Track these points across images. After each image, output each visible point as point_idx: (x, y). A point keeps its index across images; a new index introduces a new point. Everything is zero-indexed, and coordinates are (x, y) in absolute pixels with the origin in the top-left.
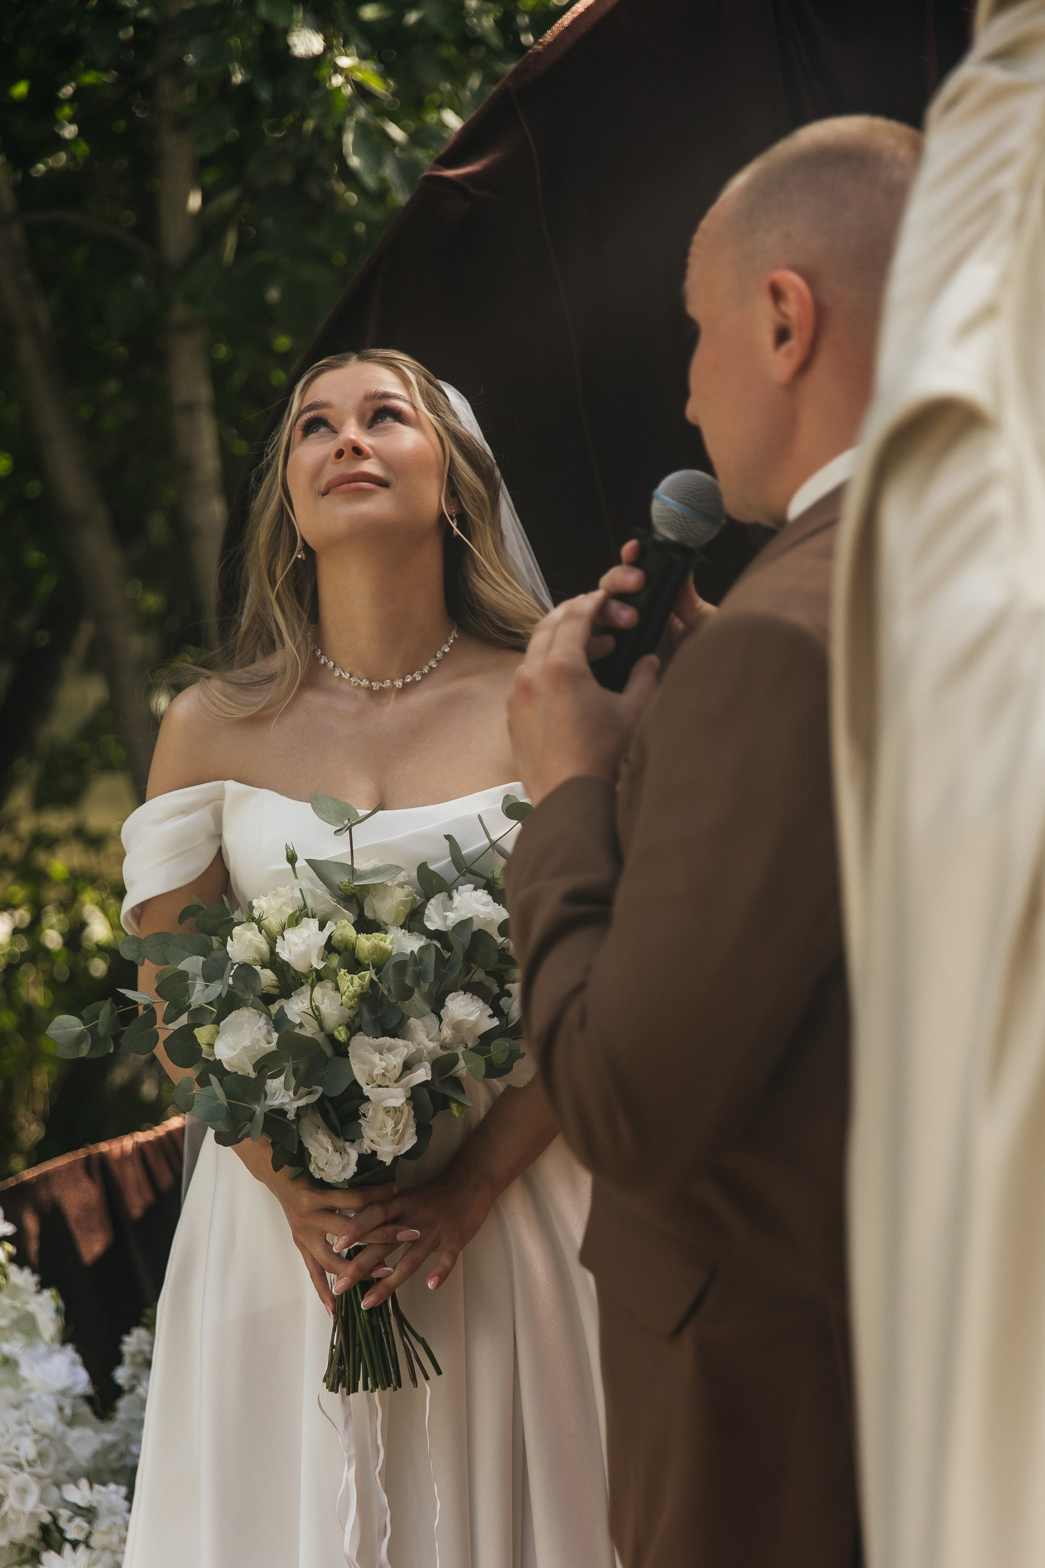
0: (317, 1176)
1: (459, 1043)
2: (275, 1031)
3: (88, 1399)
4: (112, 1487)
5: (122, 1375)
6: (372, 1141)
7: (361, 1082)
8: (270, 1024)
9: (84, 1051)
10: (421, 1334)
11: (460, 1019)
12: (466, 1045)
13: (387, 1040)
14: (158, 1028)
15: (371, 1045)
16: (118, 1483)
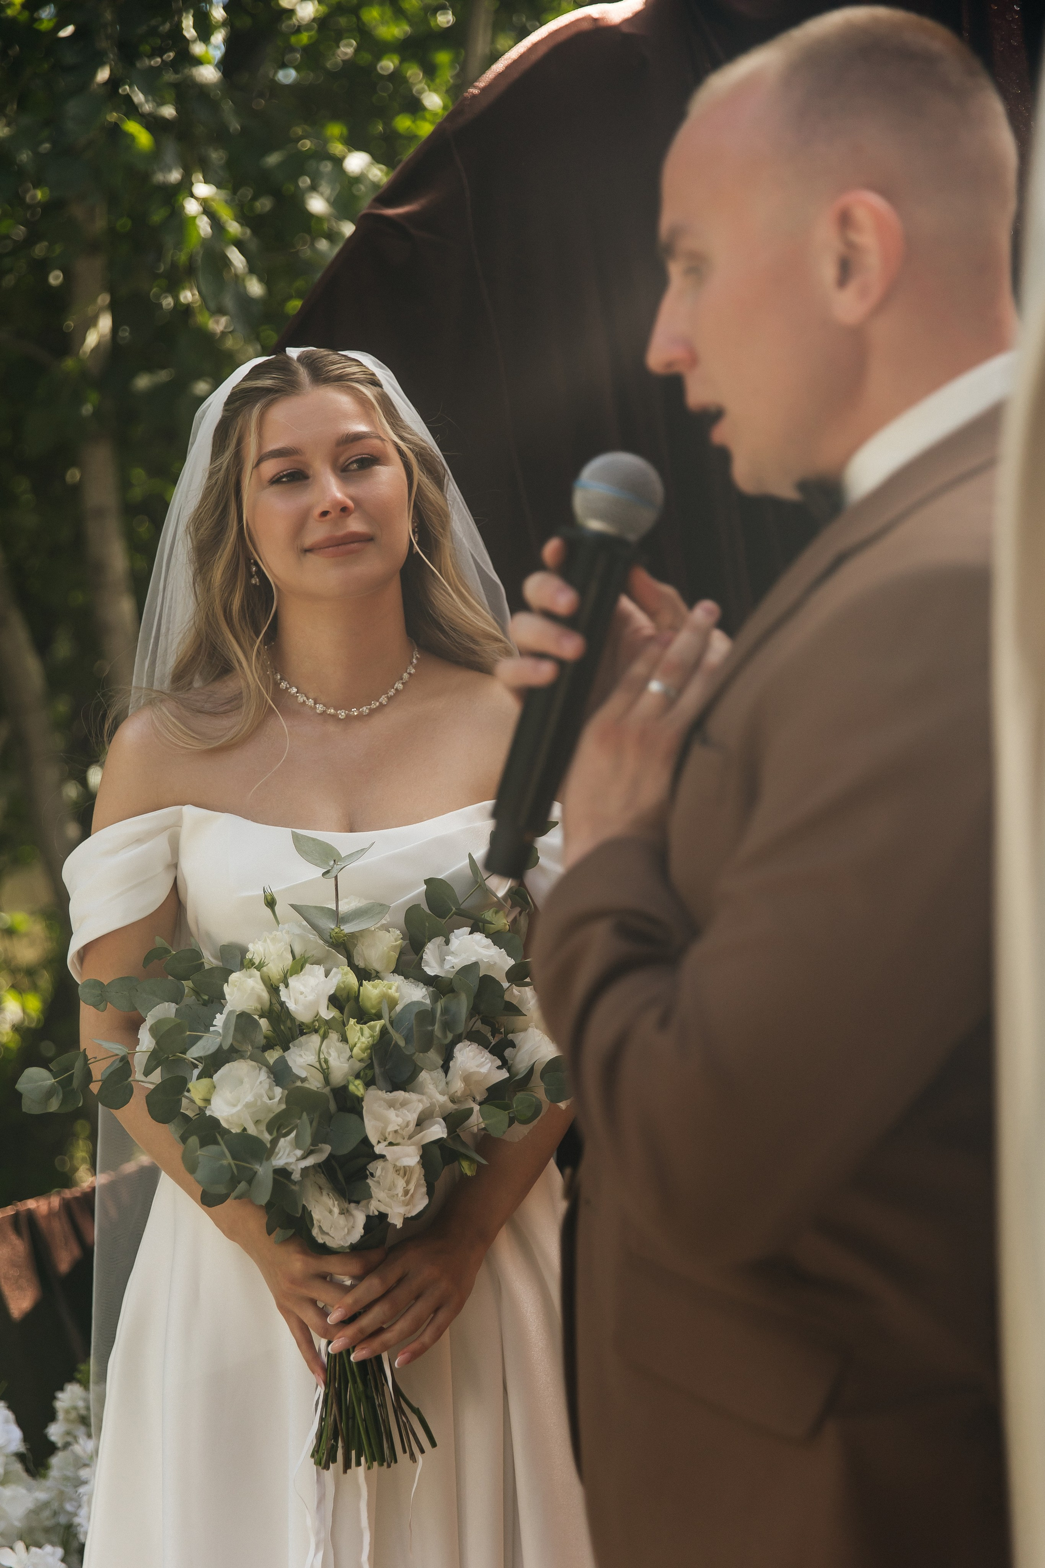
0: (320, 1241)
1: (468, 1096)
2: (277, 1086)
3: (20, 1457)
4: (48, 1548)
5: (55, 1432)
6: (379, 1201)
7: (373, 1140)
8: (271, 1078)
9: (54, 1106)
10: (415, 1405)
11: (472, 1070)
12: (474, 1099)
13: (400, 1095)
14: (133, 1080)
15: (385, 1101)
16: (53, 1544)
